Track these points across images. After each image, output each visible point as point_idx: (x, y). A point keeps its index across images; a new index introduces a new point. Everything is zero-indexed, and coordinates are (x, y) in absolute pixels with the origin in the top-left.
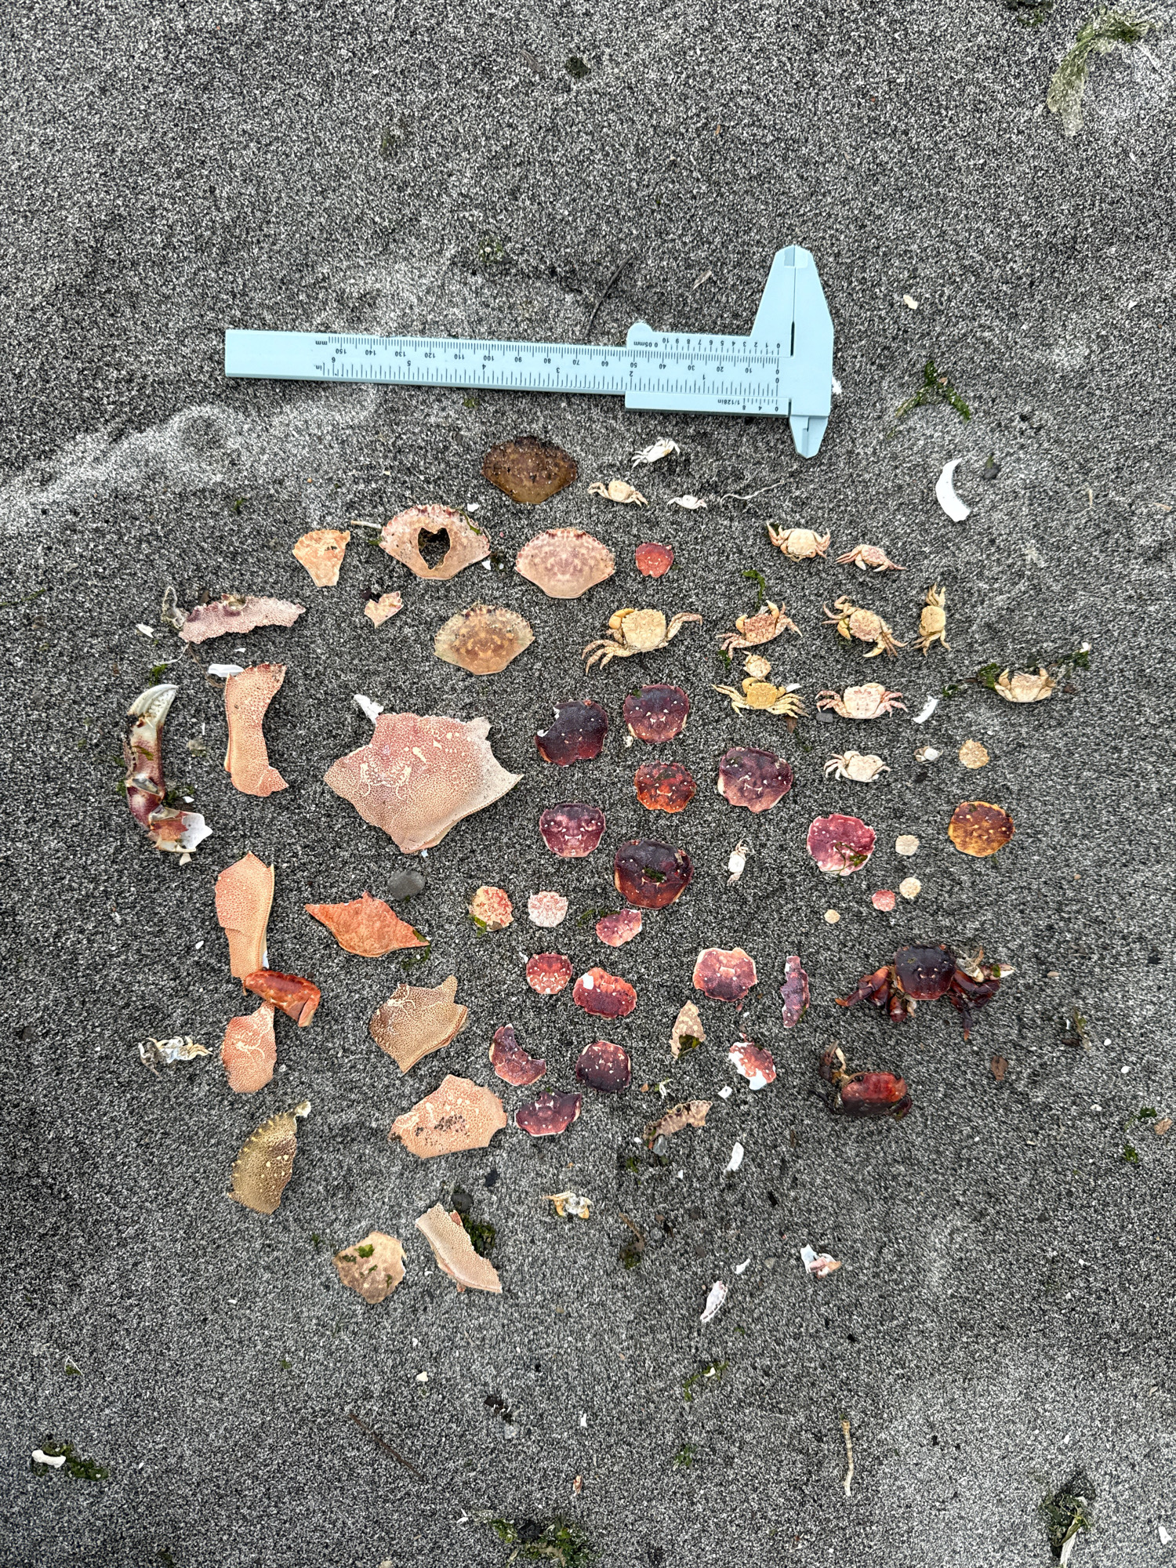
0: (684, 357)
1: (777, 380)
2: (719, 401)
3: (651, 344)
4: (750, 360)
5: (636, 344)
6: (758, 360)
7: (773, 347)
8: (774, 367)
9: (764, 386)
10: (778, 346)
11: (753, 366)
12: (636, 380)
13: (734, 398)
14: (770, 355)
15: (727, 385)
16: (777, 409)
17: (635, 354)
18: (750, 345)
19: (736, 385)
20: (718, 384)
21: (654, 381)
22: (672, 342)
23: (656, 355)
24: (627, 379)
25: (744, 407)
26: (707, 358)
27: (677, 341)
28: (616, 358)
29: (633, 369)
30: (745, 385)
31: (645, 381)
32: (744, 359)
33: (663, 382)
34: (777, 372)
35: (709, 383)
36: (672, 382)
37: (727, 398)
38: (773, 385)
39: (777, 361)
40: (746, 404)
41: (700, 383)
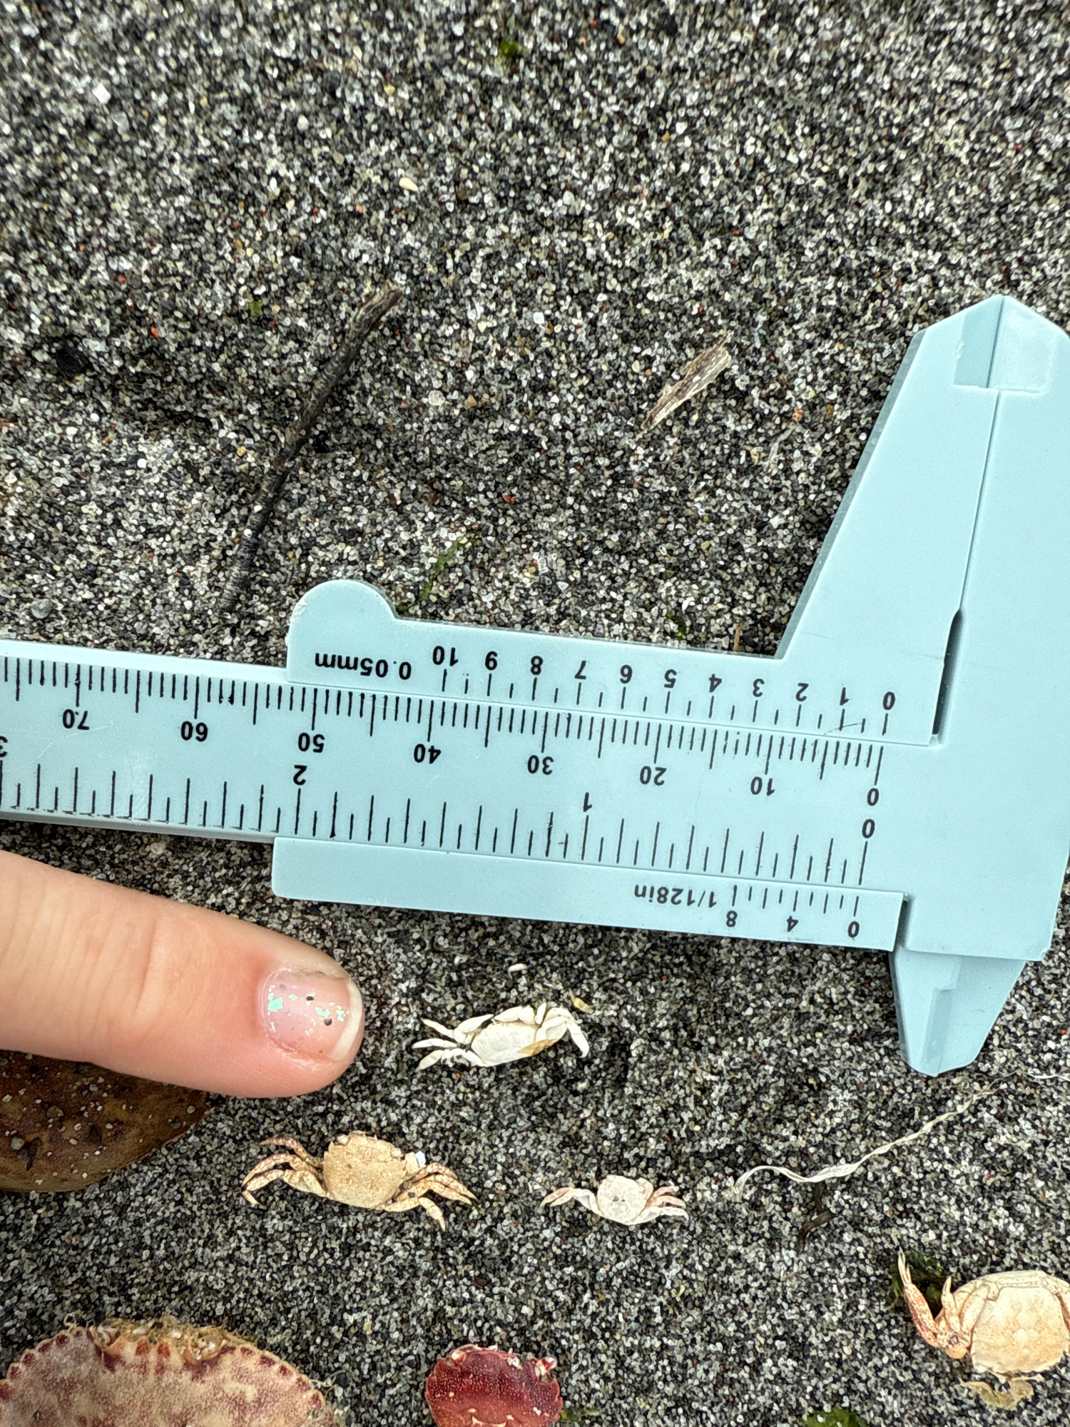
0: (514, 722)
1: (868, 828)
2: (639, 893)
3: (382, 669)
4: (771, 748)
5: (323, 662)
6: (805, 750)
7: (867, 705)
8: (861, 778)
9: (814, 847)
10: (889, 701)
11: (783, 771)
12: (316, 798)
13: (699, 883)
14: (851, 734)
15: (675, 834)
16: (854, 929)
17: (314, 701)
18: (779, 694)
19: (709, 838)
20: (640, 831)
21: (390, 808)
22: (472, 663)
23: (404, 709)
24: (281, 794)
25: (731, 919)
26: (606, 733)
27: (491, 661)
28: (241, 712)
29: (308, 757)
30: (744, 841)
31: (353, 804)
32: (748, 746)
33: (426, 811)
34: (873, 797)
35: (604, 826)
36: (462, 815)
37: (670, 880)
38: (850, 845)
39: (875, 758)
40: (741, 906)
41: (570, 822)
